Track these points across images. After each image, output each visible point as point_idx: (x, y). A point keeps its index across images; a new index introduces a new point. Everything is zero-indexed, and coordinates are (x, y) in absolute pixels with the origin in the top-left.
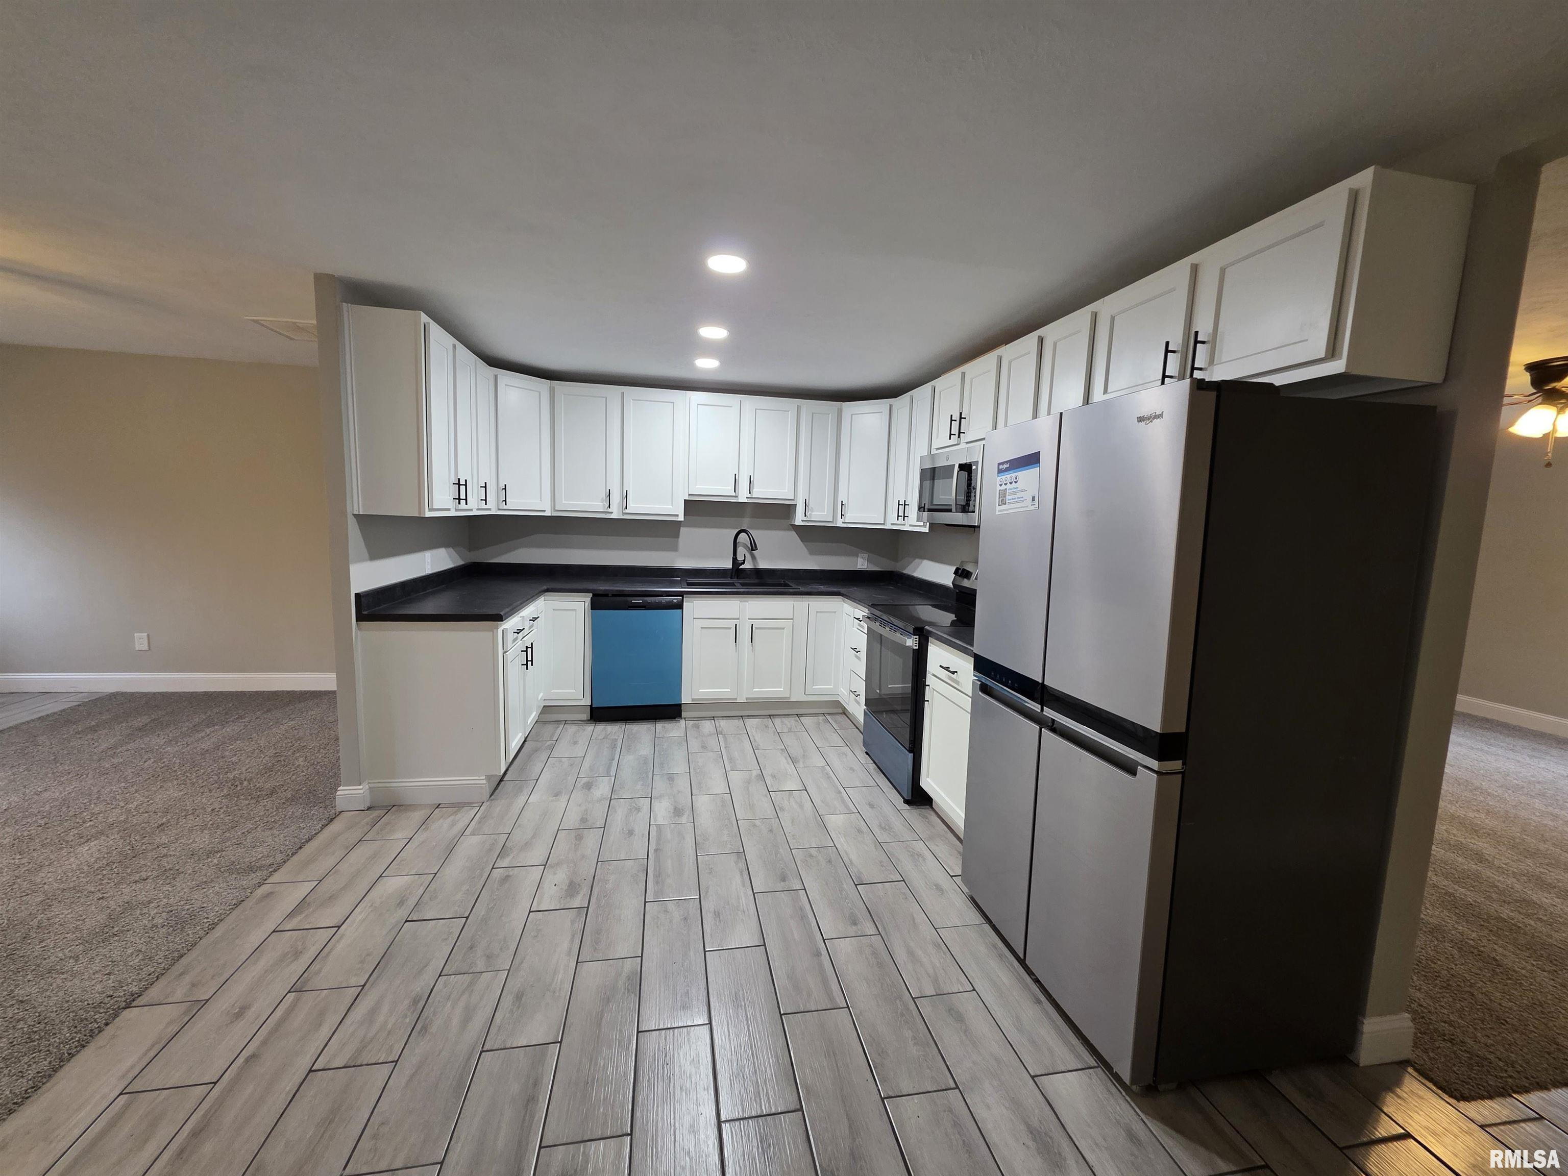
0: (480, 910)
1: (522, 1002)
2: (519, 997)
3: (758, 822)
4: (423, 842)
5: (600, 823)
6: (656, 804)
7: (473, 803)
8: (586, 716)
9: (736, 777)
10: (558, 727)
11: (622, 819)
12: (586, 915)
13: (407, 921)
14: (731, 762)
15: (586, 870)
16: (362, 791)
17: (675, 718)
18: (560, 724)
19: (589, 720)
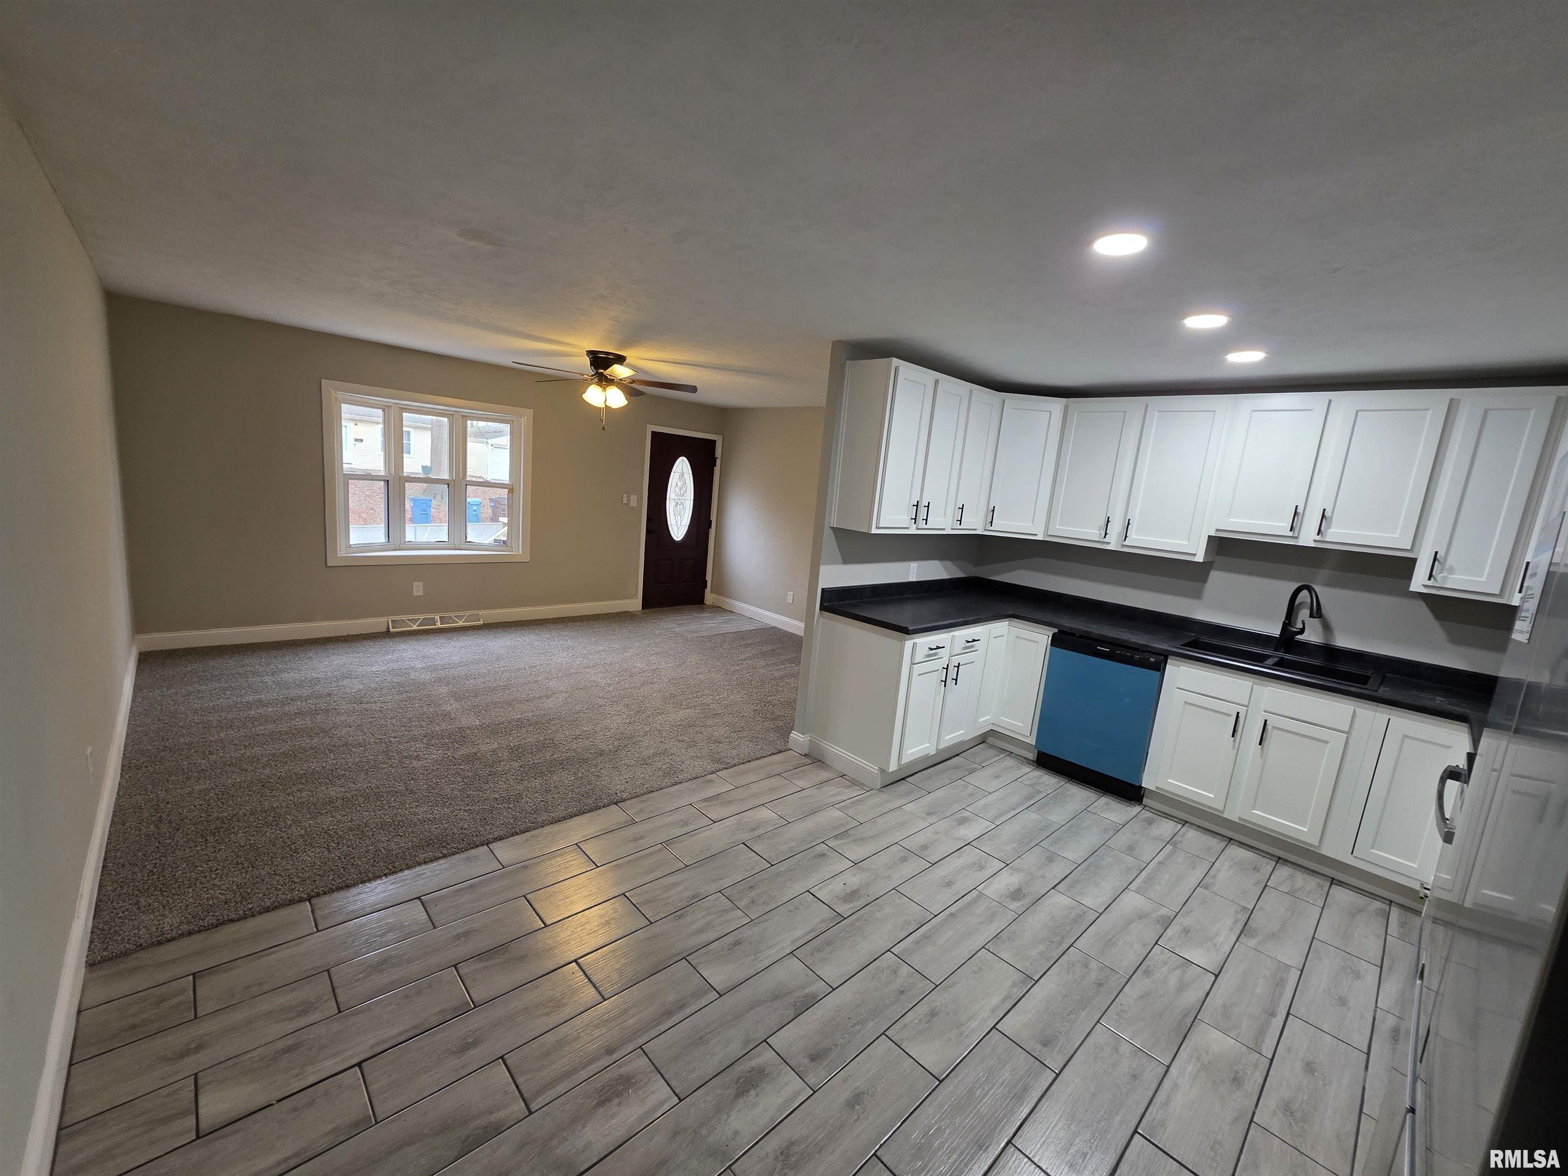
0: (782, 867)
1: (734, 948)
2: (737, 943)
3: (1093, 965)
4: (809, 796)
5: (934, 859)
6: (1005, 873)
7: (865, 786)
8: (1032, 756)
9: (1132, 901)
10: (998, 756)
11: (957, 866)
12: (837, 923)
13: (743, 843)
14: (1145, 882)
15: (879, 889)
16: (802, 740)
17: (1131, 800)
18: (1002, 753)
19: (1033, 761)
